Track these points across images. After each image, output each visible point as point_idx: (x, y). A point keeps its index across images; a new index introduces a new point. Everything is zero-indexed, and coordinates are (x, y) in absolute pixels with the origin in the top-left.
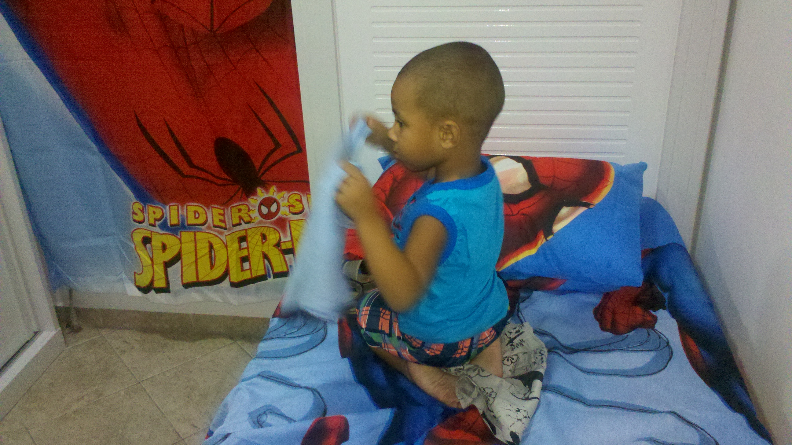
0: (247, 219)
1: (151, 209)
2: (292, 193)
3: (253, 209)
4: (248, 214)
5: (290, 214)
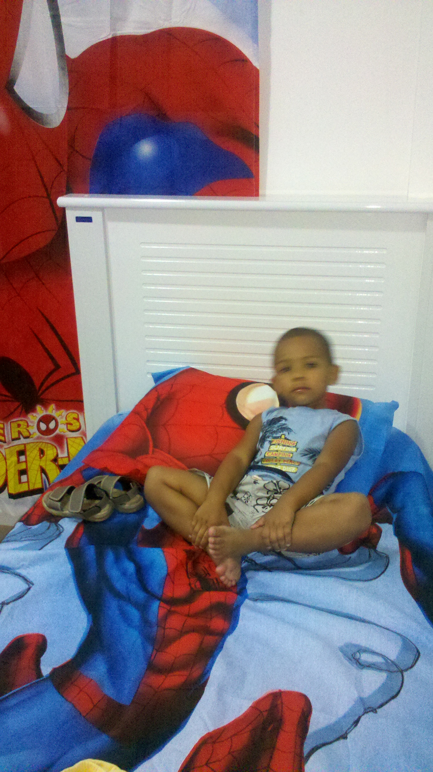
0: (26, 434)
3: (32, 425)
4: (27, 430)
5: (68, 431)
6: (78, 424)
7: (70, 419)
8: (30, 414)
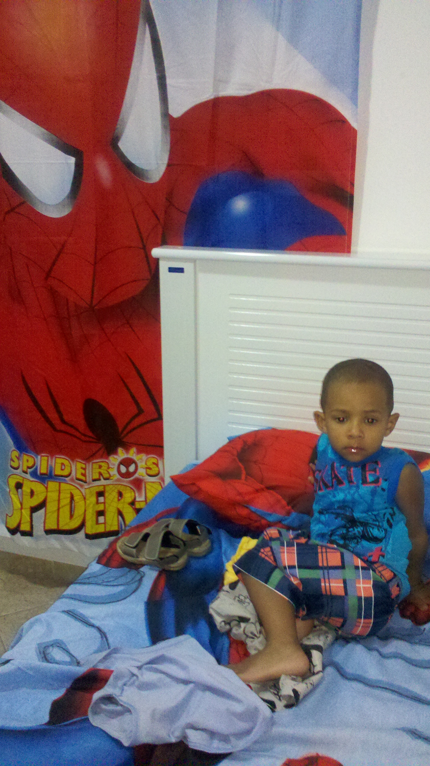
0: (106, 475)
1: (25, 457)
2: (150, 456)
3: (112, 467)
4: (107, 471)
5: (146, 475)
6: (157, 469)
7: (149, 464)
8: (112, 456)
